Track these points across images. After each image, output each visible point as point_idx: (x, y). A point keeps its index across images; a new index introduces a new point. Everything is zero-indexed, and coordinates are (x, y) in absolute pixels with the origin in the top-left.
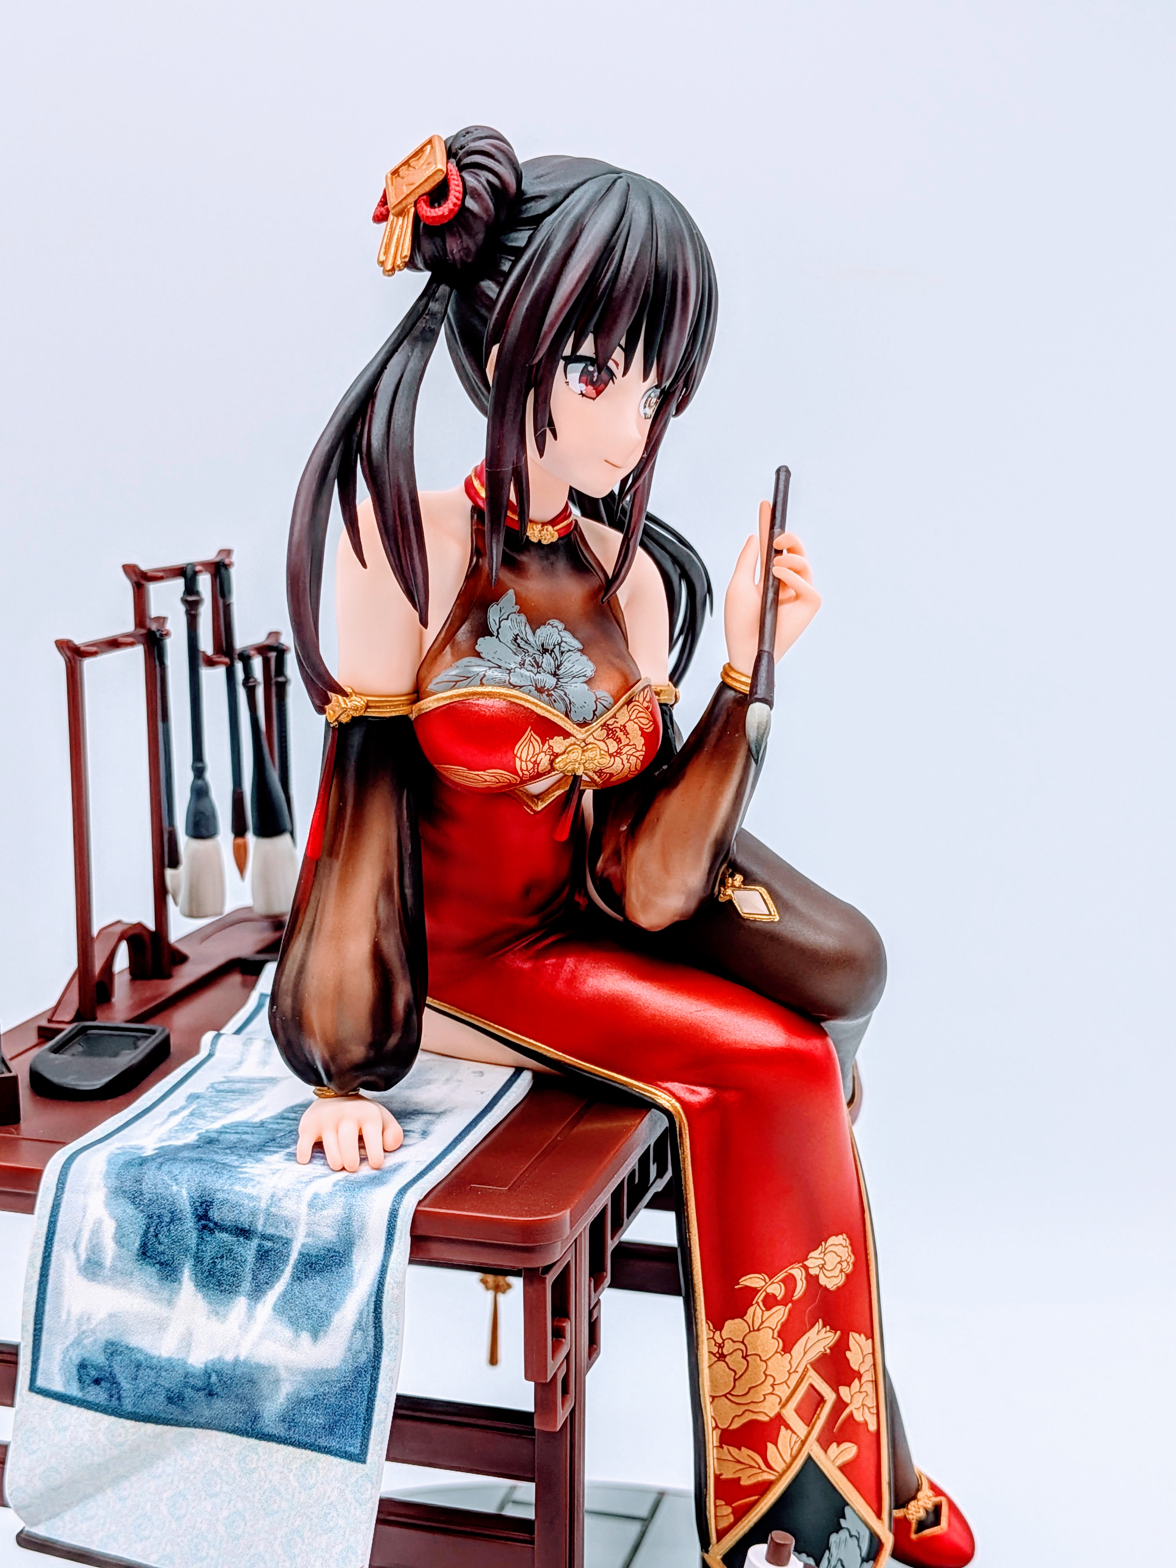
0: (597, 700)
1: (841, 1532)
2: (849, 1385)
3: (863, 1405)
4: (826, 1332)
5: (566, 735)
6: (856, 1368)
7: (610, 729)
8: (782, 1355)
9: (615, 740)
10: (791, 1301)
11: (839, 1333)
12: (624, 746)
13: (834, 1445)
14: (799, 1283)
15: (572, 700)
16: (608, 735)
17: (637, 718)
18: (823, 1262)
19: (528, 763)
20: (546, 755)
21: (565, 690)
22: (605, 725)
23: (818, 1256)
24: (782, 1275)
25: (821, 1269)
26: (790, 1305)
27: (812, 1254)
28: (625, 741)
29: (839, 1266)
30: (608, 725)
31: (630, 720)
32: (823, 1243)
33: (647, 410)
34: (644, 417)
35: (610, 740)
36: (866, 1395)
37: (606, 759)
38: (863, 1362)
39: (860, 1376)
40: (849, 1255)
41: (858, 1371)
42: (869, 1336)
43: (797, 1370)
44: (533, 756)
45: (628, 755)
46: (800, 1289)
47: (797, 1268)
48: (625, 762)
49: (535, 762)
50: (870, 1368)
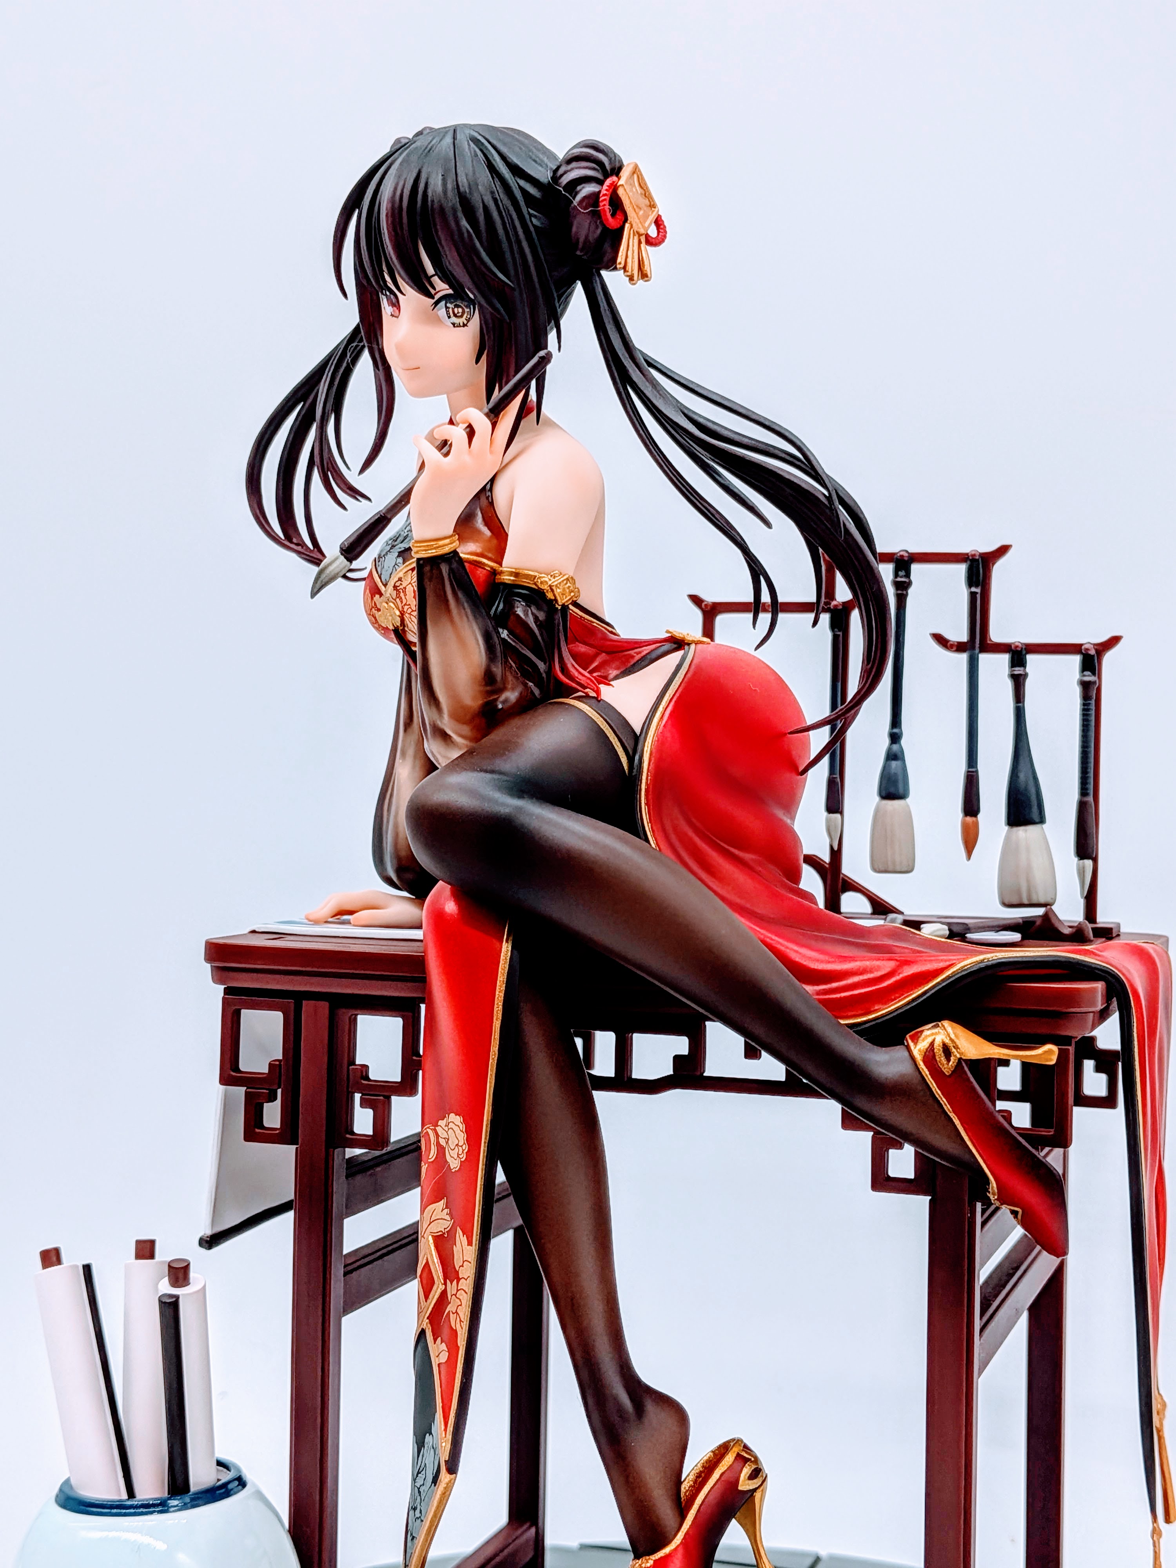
0: (394, 565)
1: (430, 1437)
2: (452, 1283)
3: (456, 1311)
4: (447, 1213)
6: (458, 1267)
8: (422, 1214)
9: (400, 600)
11: (452, 1220)
12: (404, 605)
13: (439, 1339)
14: (432, 1146)
15: (385, 565)
18: (447, 1138)
21: (386, 558)
24: (424, 1130)
25: (446, 1143)
26: (427, 1165)
27: (440, 1122)
28: (404, 602)
29: (457, 1149)
30: (397, 586)
32: (447, 1115)
33: (454, 319)
34: (452, 326)
35: (398, 600)
36: (460, 1304)
37: (399, 616)
38: (462, 1266)
39: (458, 1279)
40: (464, 1143)
41: (457, 1273)
42: (470, 1241)
43: (424, 1236)
44: (370, 611)
45: (408, 614)
46: (433, 1153)
47: (431, 1129)
48: (410, 620)
49: (373, 616)
50: (467, 1277)
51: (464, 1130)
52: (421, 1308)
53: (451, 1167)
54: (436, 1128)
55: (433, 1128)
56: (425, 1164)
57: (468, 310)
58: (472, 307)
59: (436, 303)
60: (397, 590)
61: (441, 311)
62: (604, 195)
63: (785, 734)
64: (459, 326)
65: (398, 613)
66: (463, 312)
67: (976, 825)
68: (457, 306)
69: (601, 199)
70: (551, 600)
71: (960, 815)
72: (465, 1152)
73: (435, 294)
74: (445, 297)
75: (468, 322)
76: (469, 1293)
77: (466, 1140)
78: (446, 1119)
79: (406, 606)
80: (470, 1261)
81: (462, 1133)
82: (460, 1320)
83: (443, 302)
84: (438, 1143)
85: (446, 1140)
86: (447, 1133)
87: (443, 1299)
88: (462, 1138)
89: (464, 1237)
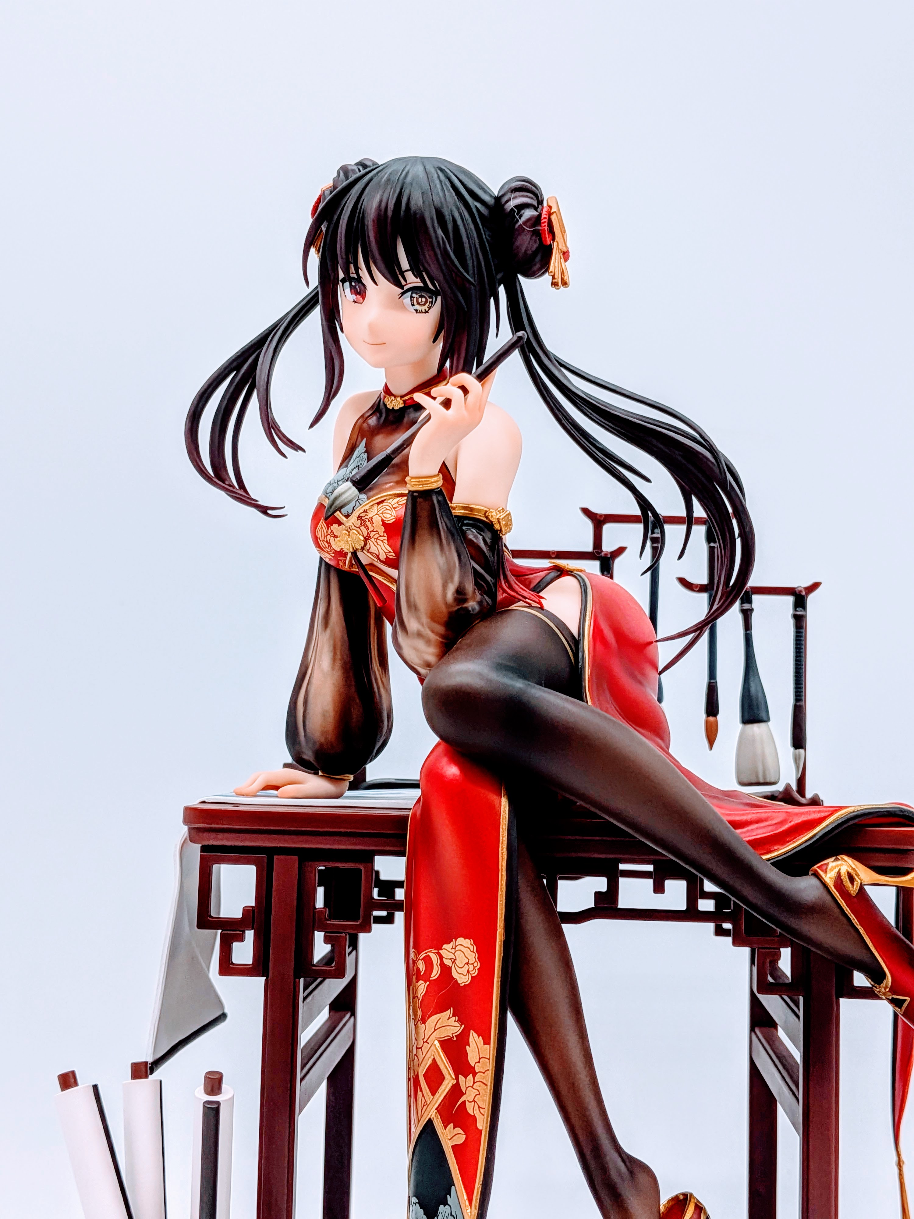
0: (357, 500)
1: (446, 1207)
2: (466, 1077)
3: (474, 1101)
4: (455, 1021)
5: (340, 523)
6: (473, 1064)
7: (363, 520)
8: (421, 1024)
9: (365, 528)
10: (430, 981)
11: (463, 1026)
12: (371, 532)
13: (451, 1125)
14: (435, 967)
16: (361, 524)
17: (382, 513)
18: (455, 958)
19: (324, 542)
20: (331, 537)
22: (359, 517)
23: (450, 951)
24: (423, 955)
25: (453, 963)
26: (428, 983)
27: (445, 946)
28: (371, 529)
29: (467, 967)
30: (362, 517)
31: (377, 514)
32: (454, 940)
33: (417, 307)
34: (415, 312)
35: (362, 528)
36: (478, 1093)
37: (363, 541)
38: (479, 1062)
39: (474, 1074)
40: (476, 961)
41: (474, 1068)
42: (487, 1042)
43: (428, 1041)
44: (324, 538)
45: (374, 538)
46: (436, 973)
47: (433, 953)
48: (376, 544)
49: (327, 542)
50: (485, 1071)
51: (475, 951)
52: (426, 1101)
53: (459, 982)
54: (440, 951)
55: (437, 951)
56: (425, 982)
57: (431, 300)
58: (434, 298)
59: (403, 294)
60: (361, 520)
61: (407, 299)
62: (545, 218)
63: (652, 642)
64: (422, 312)
65: (362, 538)
66: (426, 302)
67: (716, 723)
68: (421, 296)
69: (542, 221)
70: (497, 530)
71: (704, 716)
72: (476, 968)
73: (405, 285)
74: (414, 289)
75: (429, 310)
76: (489, 1084)
77: (478, 958)
78: (452, 942)
79: (372, 533)
80: (488, 1058)
81: (472, 953)
82: (479, 1107)
83: (410, 293)
84: (442, 964)
85: (453, 960)
86: (454, 954)
87: (456, 1091)
88: (473, 957)
89: (479, 1037)
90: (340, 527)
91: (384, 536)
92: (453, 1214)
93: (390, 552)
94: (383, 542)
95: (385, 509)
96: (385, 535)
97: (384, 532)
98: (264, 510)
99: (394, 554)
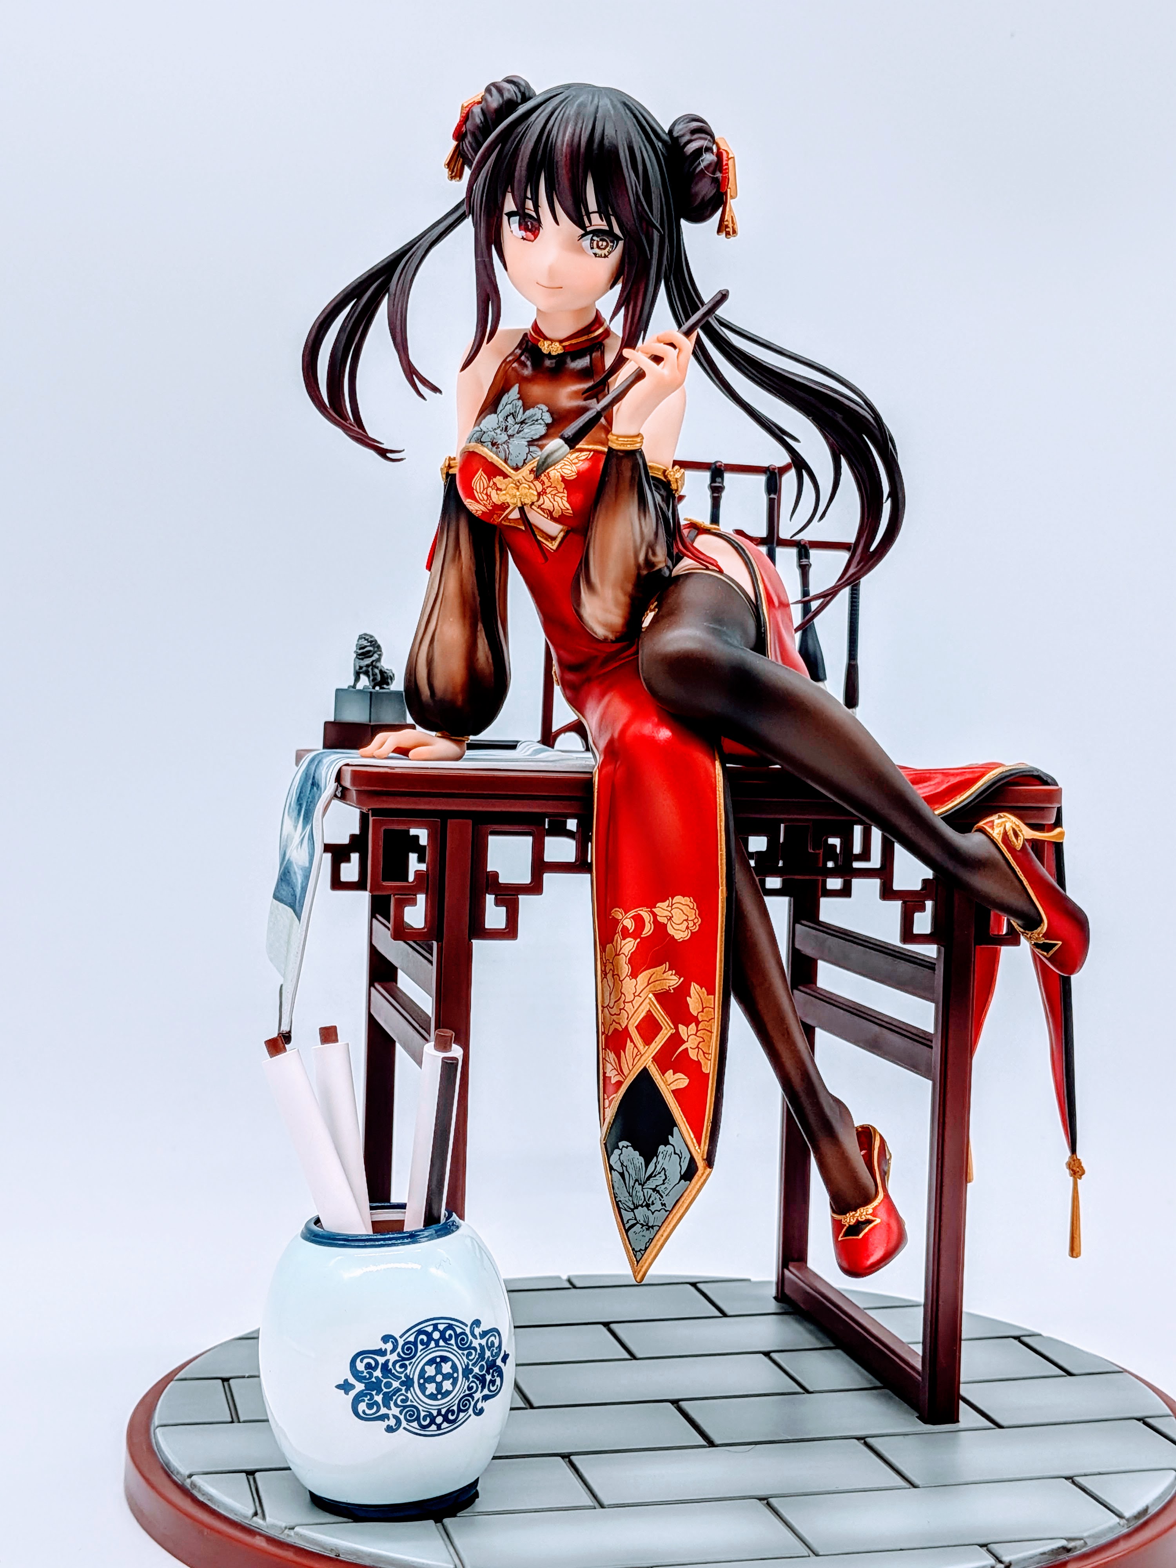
0: (529, 453)
1: (668, 1146)
2: (687, 1026)
3: (698, 1047)
4: (672, 975)
5: (505, 476)
6: (695, 1013)
8: (631, 979)
9: (540, 482)
10: (641, 938)
11: (682, 979)
12: (547, 487)
13: (671, 1071)
14: (647, 924)
15: (511, 452)
17: (561, 468)
18: (671, 915)
19: (483, 495)
20: (492, 489)
21: (510, 446)
22: (532, 471)
23: (666, 909)
24: (632, 913)
25: (668, 920)
26: (638, 940)
27: (659, 904)
28: (547, 484)
29: (685, 923)
31: (554, 469)
32: (670, 898)
33: (597, 251)
34: (594, 256)
35: (536, 482)
36: (702, 1040)
37: (536, 496)
38: (702, 1011)
39: (698, 1023)
40: (696, 917)
41: (697, 1017)
42: (711, 992)
43: (640, 995)
44: (484, 490)
45: (552, 495)
46: (648, 930)
47: (646, 911)
48: (552, 500)
49: (486, 494)
50: (710, 1020)
51: (695, 908)
52: (639, 1051)
53: (676, 938)
54: (653, 909)
55: (649, 910)
56: (635, 939)
57: (612, 244)
58: (615, 242)
59: (583, 236)
61: (586, 242)
62: (726, 165)
64: (601, 256)
65: (535, 493)
66: (607, 246)
68: (602, 240)
69: (723, 168)
70: (674, 490)
72: (697, 924)
73: (588, 227)
74: (597, 233)
76: (715, 1031)
77: (699, 915)
78: (668, 901)
79: (549, 488)
80: (713, 1007)
81: (692, 910)
82: (704, 1053)
83: (591, 235)
84: (655, 921)
85: (669, 918)
86: (670, 912)
87: (676, 1040)
88: (692, 914)
89: (701, 989)
90: (506, 480)
91: (563, 492)
92: (678, 1151)
93: (568, 509)
94: (562, 499)
95: (563, 464)
96: (565, 490)
97: (564, 489)
98: (383, 453)
99: (571, 512)
